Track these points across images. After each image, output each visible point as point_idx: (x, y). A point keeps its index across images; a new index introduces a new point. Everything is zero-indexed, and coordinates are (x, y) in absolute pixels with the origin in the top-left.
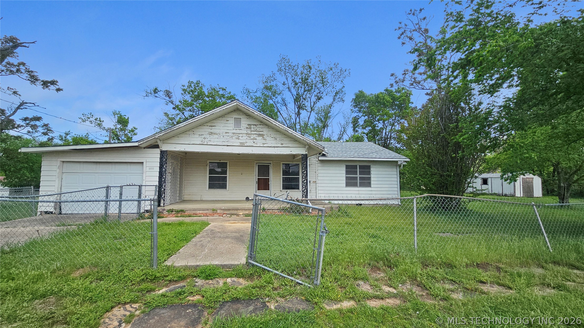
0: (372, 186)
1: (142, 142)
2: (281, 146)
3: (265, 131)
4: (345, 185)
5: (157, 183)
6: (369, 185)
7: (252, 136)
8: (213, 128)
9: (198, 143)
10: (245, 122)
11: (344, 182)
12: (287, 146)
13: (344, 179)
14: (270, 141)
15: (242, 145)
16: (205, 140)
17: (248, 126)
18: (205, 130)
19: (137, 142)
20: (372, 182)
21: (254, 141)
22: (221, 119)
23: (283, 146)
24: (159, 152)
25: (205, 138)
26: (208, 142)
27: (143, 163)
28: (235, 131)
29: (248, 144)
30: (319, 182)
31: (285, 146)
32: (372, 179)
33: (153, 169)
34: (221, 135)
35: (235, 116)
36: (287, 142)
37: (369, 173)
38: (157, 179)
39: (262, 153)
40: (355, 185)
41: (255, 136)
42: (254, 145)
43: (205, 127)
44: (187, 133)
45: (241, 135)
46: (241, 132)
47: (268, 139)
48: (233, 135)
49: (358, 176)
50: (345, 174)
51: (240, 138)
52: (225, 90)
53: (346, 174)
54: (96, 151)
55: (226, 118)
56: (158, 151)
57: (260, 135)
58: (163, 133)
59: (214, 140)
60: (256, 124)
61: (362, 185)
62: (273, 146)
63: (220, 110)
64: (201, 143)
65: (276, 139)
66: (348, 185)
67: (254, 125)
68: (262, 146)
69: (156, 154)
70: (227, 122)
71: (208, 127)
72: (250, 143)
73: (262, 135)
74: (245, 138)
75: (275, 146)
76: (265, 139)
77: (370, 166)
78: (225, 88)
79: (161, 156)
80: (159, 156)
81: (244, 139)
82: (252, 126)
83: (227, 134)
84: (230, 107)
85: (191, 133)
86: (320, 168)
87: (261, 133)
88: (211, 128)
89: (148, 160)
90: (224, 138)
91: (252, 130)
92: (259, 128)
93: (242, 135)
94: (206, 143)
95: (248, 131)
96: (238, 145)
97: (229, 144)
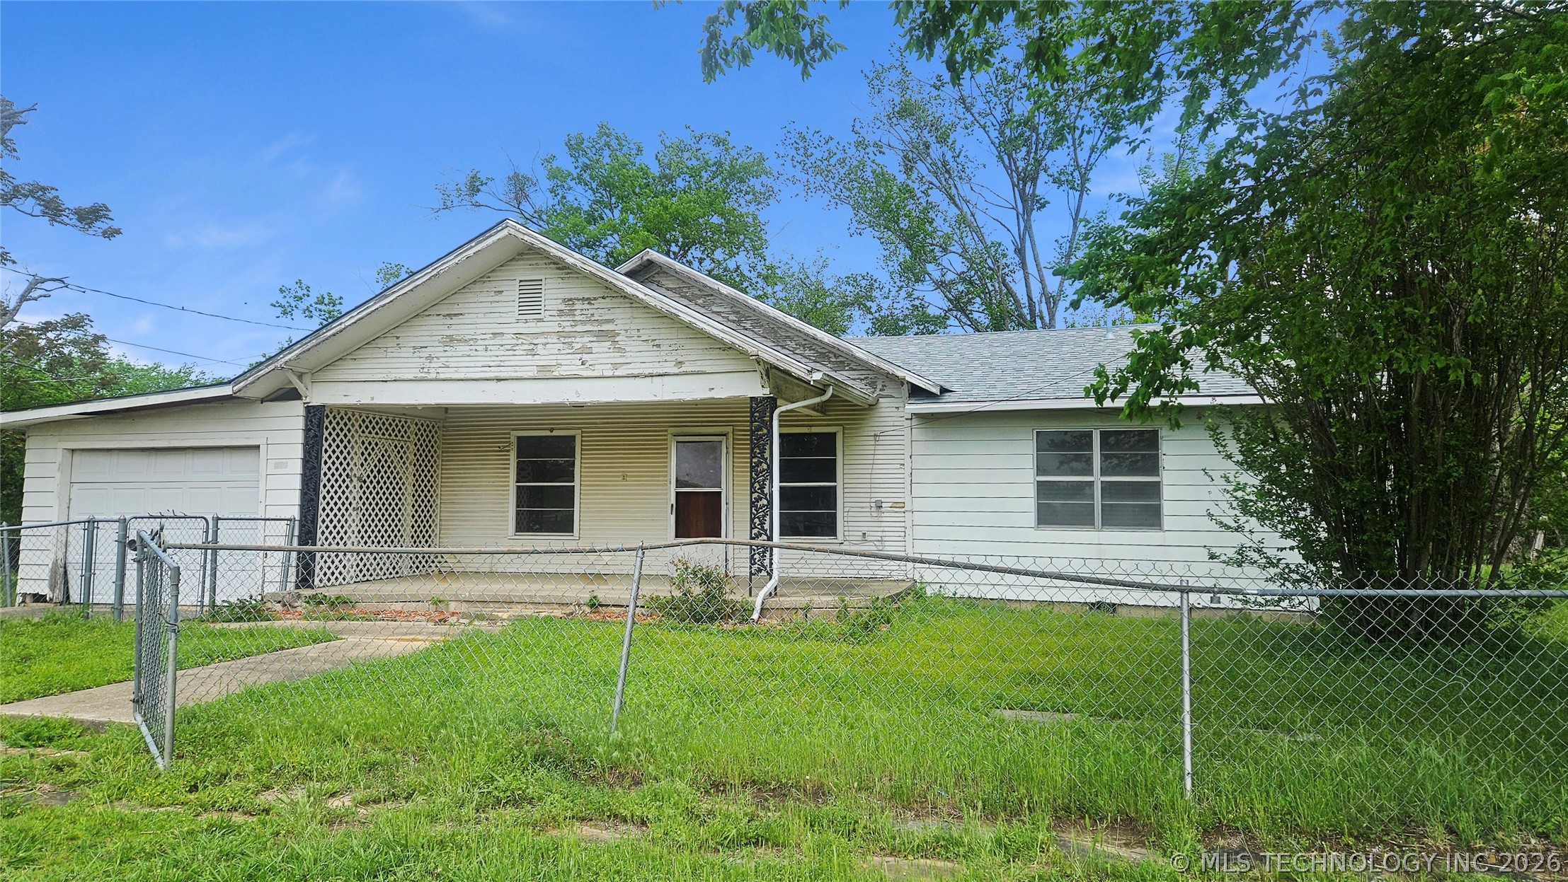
0: (1167, 522)
1: (242, 384)
2: (676, 370)
3: (621, 319)
4: (1032, 518)
5: (295, 512)
6: (1150, 517)
7: (578, 340)
8: (455, 320)
9: (411, 377)
10: (554, 292)
11: (1031, 505)
12: (697, 369)
13: (1031, 491)
14: (639, 356)
15: (545, 375)
16: (432, 365)
17: (562, 307)
18: (431, 331)
19: (229, 382)
20: (1167, 508)
21: (585, 357)
22: (477, 287)
23: (681, 370)
24: (302, 412)
25: (430, 358)
26: (440, 370)
27: (258, 447)
28: (522, 328)
29: (562, 371)
30: (918, 505)
31: (689, 369)
32: (1167, 492)
33: (286, 466)
34: (480, 342)
35: (523, 272)
36: (695, 358)
37: (1152, 466)
38: (296, 498)
39: (611, 399)
40: (1082, 518)
41: (586, 339)
42: (584, 374)
43: (430, 321)
44: (380, 343)
45: (541, 340)
46: (541, 327)
47: (632, 346)
48: (514, 342)
49: (1097, 478)
50: (1032, 472)
51: (540, 349)
52: (724, 142)
53: (1040, 471)
54: (143, 417)
55: (494, 284)
56: (297, 408)
57: (602, 335)
58: (297, 352)
59: (461, 362)
60: (592, 296)
61: (1113, 519)
62: (647, 372)
63: (456, 260)
64: (420, 375)
65: (658, 346)
66: (1046, 517)
67: (583, 299)
68: (610, 374)
69: (291, 419)
70: (497, 298)
71: (441, 320)
72: (571, 365)
73: (610, 336)
74: (553, 349)
75: (655, 372)
76: (621, 350)
77: (1155, 433)
78: (722, 136)
79: (306, 425)
80: (300, 423)
81: (549, 354)
82: (578, 306)
83: (498, 341)
84: (488, 246)
85: (391, 342)
86: (919, 448)
87: (605, 327)
88: (448, 321)
89: (275, 437)
90: (489, 353)
91: (577, 318)
92: (602, 309)
93: (544, 341)
94: (433, 376)
95: (564, 324)
96: (531, 374)
97: (503, 375)
